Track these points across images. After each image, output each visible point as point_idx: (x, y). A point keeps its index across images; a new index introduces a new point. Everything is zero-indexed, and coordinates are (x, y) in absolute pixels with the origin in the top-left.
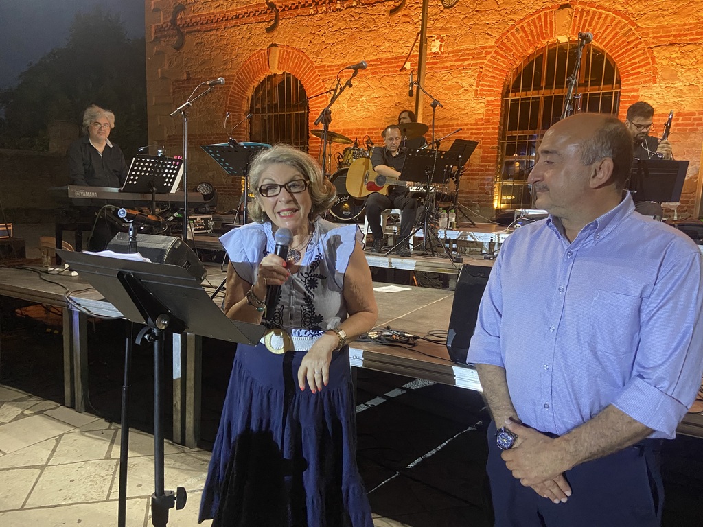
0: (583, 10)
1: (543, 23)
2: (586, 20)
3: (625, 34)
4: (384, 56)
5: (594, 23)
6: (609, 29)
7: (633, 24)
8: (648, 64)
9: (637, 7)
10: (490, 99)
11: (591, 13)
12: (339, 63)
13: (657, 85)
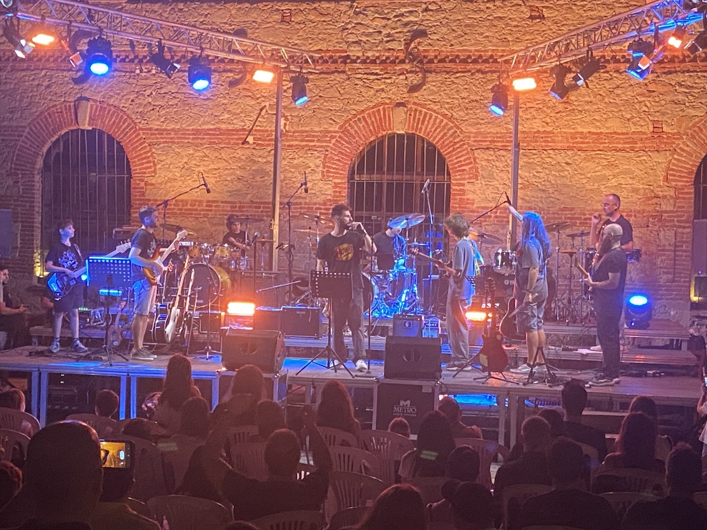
0: (416, 110)
1: (382, 116)
2: (419, 119)
3: (451, 136)
4: (223, 126)
5: (426, 122)
6: (439, 130)
7: (458, 128)
8: (471, 163)
9: (460, 113)
10: (337, 181)
11: (423, 113)
12: (169, 128)
13: (479, 182)
